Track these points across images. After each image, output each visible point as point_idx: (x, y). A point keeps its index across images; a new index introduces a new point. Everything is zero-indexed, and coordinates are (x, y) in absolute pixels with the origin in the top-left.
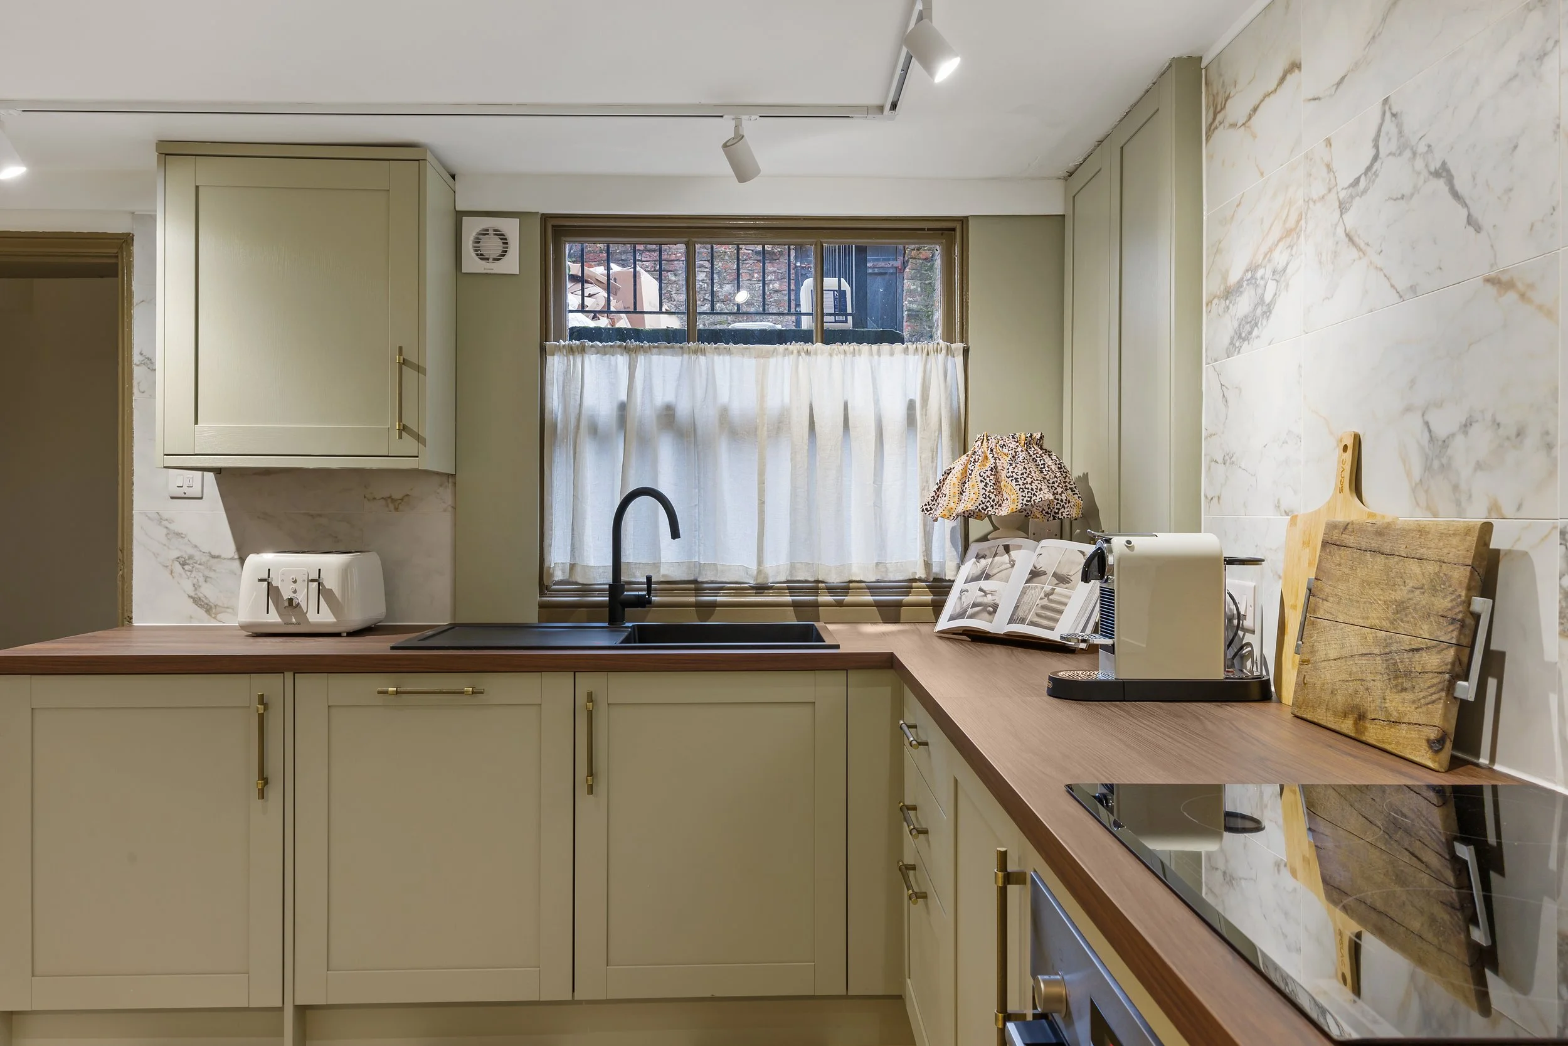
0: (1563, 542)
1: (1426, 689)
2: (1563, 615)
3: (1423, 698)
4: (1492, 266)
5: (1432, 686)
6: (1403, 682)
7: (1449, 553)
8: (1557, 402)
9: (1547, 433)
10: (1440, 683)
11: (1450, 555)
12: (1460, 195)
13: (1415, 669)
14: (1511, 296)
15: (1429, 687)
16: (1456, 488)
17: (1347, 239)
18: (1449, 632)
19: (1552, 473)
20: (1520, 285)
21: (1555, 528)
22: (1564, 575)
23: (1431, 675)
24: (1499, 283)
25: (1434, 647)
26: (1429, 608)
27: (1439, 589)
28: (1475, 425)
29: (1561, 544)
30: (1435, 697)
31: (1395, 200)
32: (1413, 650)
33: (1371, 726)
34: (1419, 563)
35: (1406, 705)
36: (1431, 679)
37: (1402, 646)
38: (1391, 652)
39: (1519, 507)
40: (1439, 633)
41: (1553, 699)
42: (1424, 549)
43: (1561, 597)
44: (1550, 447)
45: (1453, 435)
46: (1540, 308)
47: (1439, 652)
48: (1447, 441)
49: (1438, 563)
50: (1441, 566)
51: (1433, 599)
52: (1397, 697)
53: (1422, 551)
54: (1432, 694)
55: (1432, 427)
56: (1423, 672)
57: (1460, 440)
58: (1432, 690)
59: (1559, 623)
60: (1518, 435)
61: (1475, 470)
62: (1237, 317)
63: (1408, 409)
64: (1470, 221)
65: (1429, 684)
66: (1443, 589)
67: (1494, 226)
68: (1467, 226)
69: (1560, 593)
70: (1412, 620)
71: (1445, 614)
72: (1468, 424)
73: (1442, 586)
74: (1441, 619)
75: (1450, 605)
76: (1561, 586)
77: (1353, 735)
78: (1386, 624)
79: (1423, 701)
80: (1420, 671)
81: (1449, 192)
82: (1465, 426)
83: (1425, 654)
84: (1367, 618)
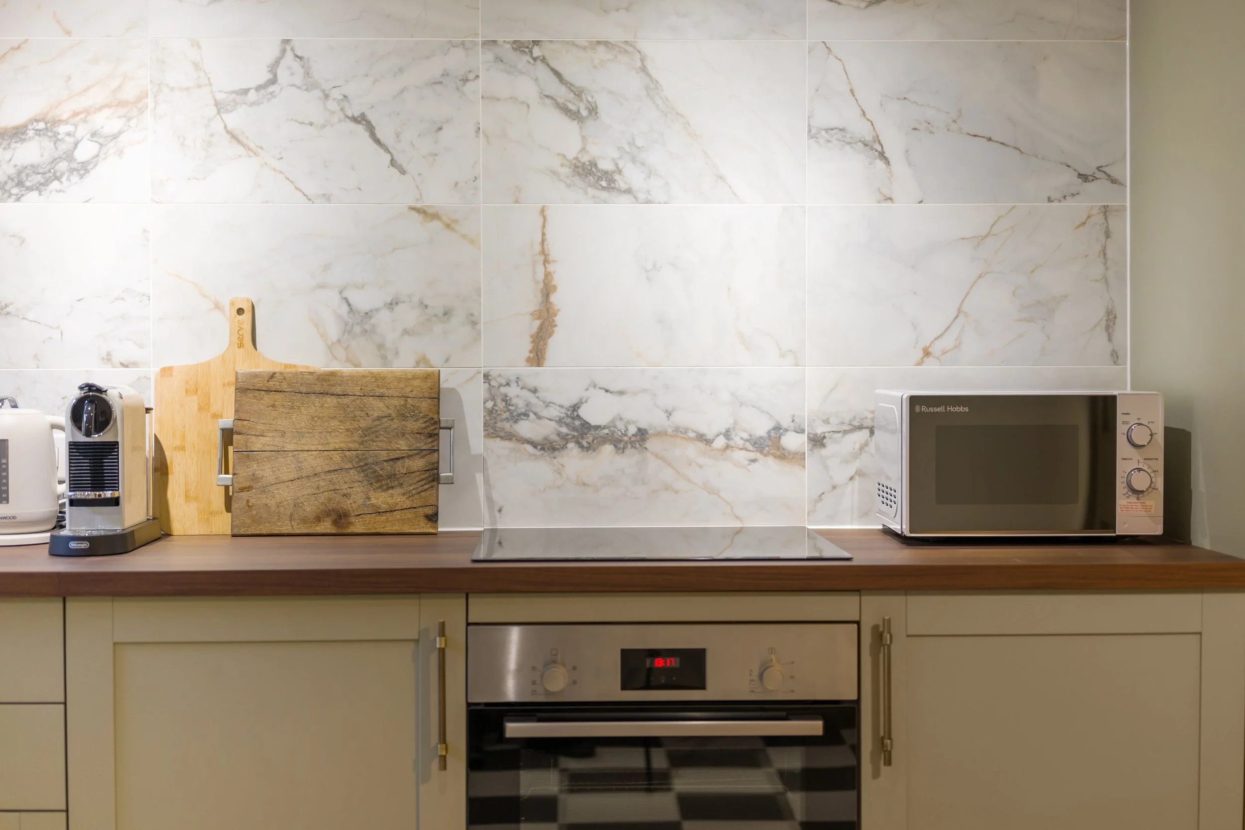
0: (486, 381)
1: (415, 483)
2: (487, 425)
3: (414, 489)
4: (417, 200)
5: (422, 480)
6: (388, 483)
7: (412, 391)
8: (480, 296)
9: (472, 315)
10: (429, 477)
11: (414, 392)
12: (382, 143)
13: (399, 471)
14: (436, 225)
15: (419, 481)
16: (381, 346)
17: (229, 136)
18: (429, 443)
19: (477, 339)
20: (444, 218)
21: (479, 373)
22: (488, 401)
23: (418, 473)
24: (425, 213)
25: (417, 454)
26: (402, 429)
27: (409, 415)
28: (401, 306)
29: (484, 382)
30: (426, 487)
31: (301, 123)
32: (392, 460)
33: (357, 521)
34: (380, 399)
35: (395, 498)
36: (419, 475)
37: (379, 458)
38: (366, 464)
39: (447, 360)
40: (419, 445)
41: (480, 477)
42: (385, 389)
43: (485, 414)
44: (474, 323)
45: (377, 310)
46: (464, 237)
47: (423, 457)
48: (369, 314)
49: (403, 398)
50: (406, 400)
51: (404, 423)
52: (383, 494)
53: (381, 391)
54: (422, 486)
55: (351, 301)
56: (409, 473)
57: (385, 315)
58: (423, 482)
59: (484, 430)
60: (445, 314)
61: (403, 335)
62: (12, 163)
63: (322, 286)
64: (393, 163)
65: (417, 479)
66: (413, 415)
67: (420, 174)
68: (391, 167)
69: (484, 412)
70: (384, 439)
71: (421, 431)
72: (394, 303)
73: (412, 414)
74: (418, 436)
75: (424, 425)
76: (485, 408)
77: (334, 531)
78: (356, 446)
79: (414, 492)
80: (405, 472)
81: (370, 137)
82: (391, 304)
83: (407, 461)
84: (328, 444)
